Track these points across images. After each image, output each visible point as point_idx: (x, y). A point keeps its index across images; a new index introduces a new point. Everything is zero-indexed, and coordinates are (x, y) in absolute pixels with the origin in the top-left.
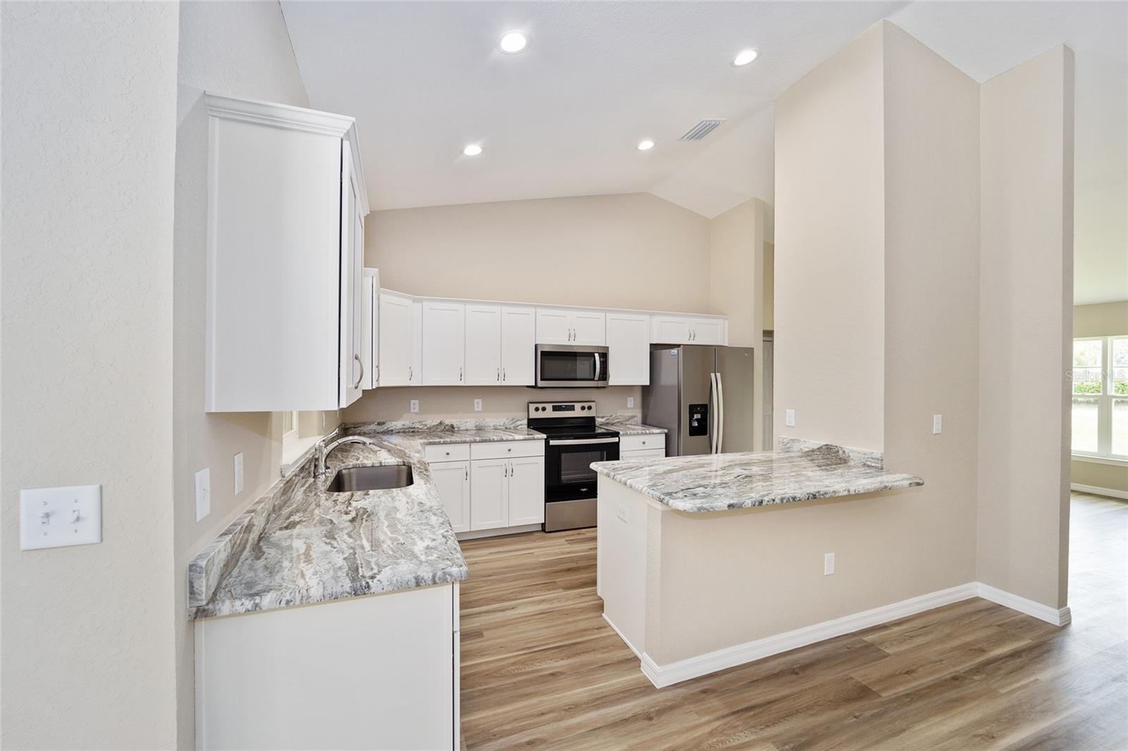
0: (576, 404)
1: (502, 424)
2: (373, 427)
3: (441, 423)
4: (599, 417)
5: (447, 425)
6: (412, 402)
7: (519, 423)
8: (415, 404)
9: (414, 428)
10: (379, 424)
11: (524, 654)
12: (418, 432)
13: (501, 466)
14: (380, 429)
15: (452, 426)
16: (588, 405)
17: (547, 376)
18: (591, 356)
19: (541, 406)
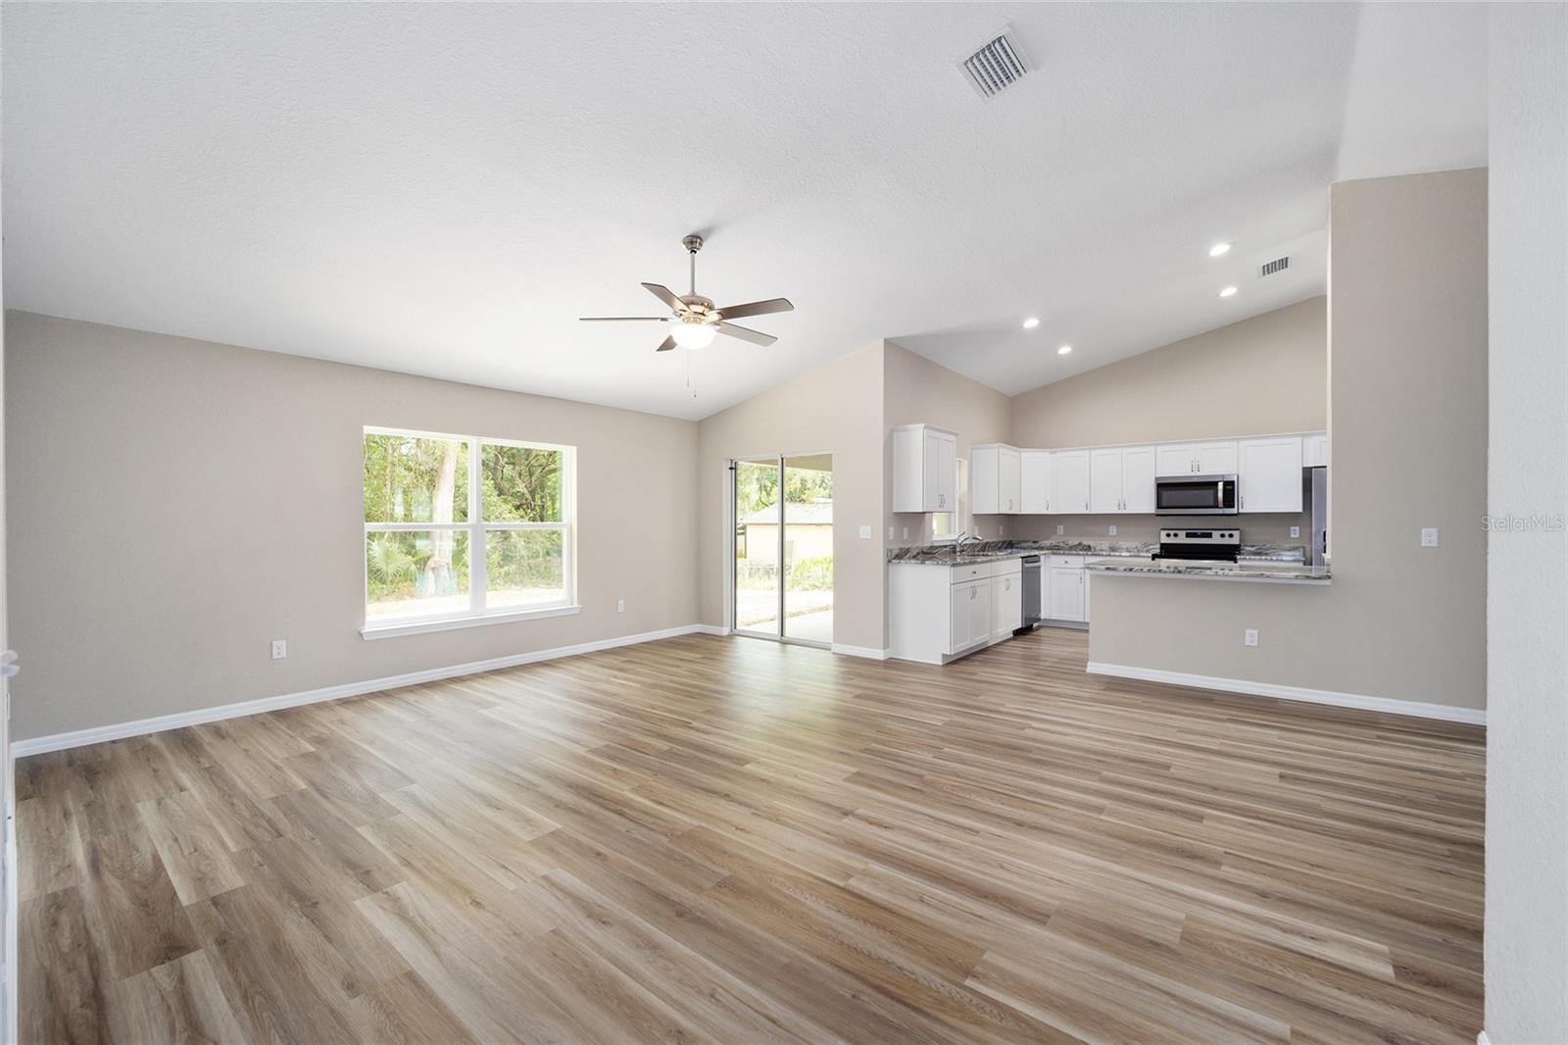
0: (1213, 532)
1: (1135, 546)
3: (1080, 544)
4: (1247, 546)
5: (1085, 546)
6: (1060, 526)
8: (1061, 529)
10: (1034, 542)
12: (1062, 549)
14: (1036, 545)
15: (1089, 546)
16: (1227, 533)
17: (1164, 505)
18: (1216, 484)
19: (1172, 533)
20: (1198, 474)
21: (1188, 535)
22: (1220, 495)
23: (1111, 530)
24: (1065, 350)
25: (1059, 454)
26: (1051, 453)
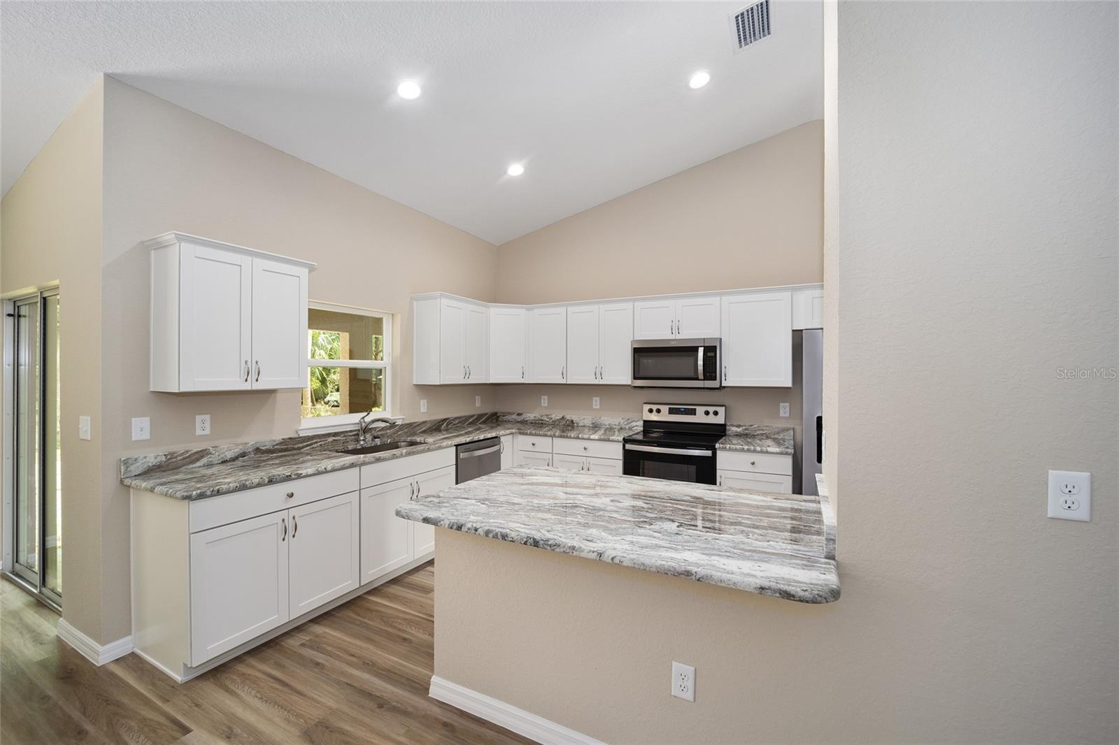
0: (698, 408)
1: (617, 424)
2: (514, 417)
3: (563, 418)
4: (733, 426)
5: (568, 420)
6: (543, 397)
7: (634, 424)
8: (545, 401)
9: (542, 420)
10: (519, 414)
11: (421, 618)
12: (545, 424)
13: (579, 463)
14: (520, 419)
15: (572, 421)
16: (711, 409)
17: (642, 374)
18: (695, 349)
19: (655, 407)
20: (678, 337)
21: (671, 411)
22: (700, 362)
23: (594, 402)
24: (516, 170)
25: (535, 311)
26: (528, 309)
